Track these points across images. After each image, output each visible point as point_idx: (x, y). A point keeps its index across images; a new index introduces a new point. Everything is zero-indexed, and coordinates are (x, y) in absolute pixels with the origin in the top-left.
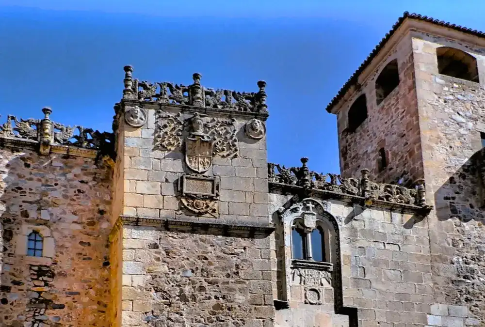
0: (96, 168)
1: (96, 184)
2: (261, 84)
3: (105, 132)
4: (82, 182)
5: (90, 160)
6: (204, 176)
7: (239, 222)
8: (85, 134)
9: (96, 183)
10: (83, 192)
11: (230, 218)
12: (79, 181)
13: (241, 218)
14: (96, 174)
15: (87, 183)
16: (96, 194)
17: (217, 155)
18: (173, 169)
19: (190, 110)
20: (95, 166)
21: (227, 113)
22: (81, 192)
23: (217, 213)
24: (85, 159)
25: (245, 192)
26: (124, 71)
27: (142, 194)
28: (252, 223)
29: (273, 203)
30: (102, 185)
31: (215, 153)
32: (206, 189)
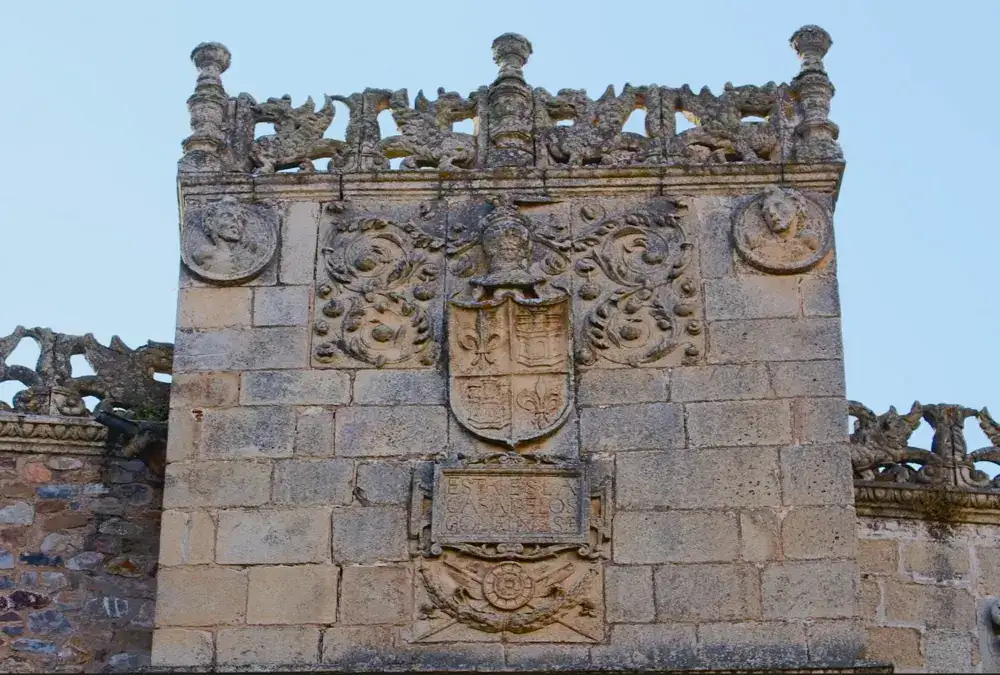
0: (102, 496)
1: (99, 564)
2: (811, 41)
3: (151, 344)
4: (36, 559)
5: (77, 463)
6: (531, 458)
7: (711, 651)
8: (60, 357)
9: (100, 556)
10: (40, 603)
11: (664, 635)
12: (23, 558)
13: (715, 635)
14: (101, 518)
15: (58, 563)
16: (98, 605)
17: (602, 363)
18: (391, 442)
19: (476, 184)
20: (99, 488)
21: (644, 181)
22: (29, 604)
23: (598, 620)
24: (54, 463)
25: (738, 511)
26: (192, 65)
27: (244, 566)
28: (776, 652)
29: (967, 582)
30: (126, 564)
31: (586, 354)
32: (545, 514)
